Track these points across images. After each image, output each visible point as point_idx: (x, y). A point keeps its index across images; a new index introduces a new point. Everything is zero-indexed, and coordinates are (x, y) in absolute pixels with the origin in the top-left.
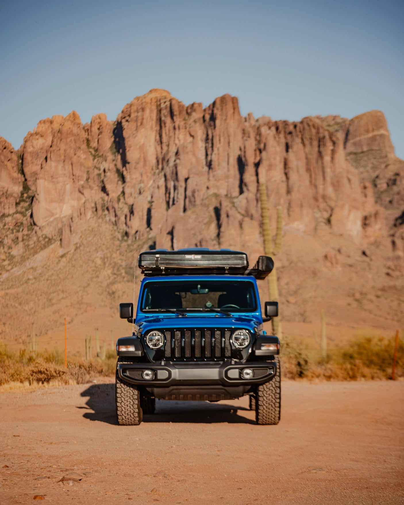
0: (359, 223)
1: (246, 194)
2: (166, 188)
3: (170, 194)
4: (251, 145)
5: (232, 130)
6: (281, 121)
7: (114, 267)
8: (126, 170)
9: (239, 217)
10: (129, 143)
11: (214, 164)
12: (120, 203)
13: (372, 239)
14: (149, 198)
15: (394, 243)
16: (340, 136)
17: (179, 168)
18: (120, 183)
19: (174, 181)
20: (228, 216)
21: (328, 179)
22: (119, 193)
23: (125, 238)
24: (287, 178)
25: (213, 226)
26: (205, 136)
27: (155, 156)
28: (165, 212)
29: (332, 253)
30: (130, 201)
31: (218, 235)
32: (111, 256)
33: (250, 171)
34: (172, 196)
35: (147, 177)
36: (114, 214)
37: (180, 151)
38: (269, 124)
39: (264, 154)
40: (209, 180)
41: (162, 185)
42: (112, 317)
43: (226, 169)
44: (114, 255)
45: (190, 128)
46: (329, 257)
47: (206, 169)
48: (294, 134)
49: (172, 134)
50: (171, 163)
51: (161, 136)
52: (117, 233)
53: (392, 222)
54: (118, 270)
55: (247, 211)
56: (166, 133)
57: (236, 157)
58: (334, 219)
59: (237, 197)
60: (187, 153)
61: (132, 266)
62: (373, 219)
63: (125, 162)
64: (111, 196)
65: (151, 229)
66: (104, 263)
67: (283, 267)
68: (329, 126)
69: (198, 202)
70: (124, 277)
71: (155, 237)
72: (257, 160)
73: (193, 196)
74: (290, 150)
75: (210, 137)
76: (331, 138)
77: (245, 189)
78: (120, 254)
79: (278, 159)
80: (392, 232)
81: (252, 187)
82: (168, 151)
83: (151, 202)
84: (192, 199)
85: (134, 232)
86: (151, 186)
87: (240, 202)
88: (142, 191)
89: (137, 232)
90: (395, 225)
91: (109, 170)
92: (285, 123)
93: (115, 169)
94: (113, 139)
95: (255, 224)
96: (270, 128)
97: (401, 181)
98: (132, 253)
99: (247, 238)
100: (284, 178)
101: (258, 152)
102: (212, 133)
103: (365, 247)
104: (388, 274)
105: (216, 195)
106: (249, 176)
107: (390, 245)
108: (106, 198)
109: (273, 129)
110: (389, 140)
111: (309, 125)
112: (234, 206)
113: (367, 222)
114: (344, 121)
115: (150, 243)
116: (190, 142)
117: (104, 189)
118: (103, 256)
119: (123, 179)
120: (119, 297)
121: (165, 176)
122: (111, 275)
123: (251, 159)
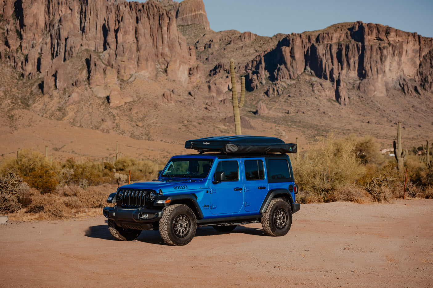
0: (186, 73)
1: (108, 50)
2: (52, 44)
3: (54, 48)
4: (112, 17)
5: (99, 7)
6: (133, 2)
7: (12, 98)
8: (23, 30)
9: (104, 66)
10: (26, 12)
11: (87, 29)
12: (18, 54)
13: (195, 84)
14: (39, 51)
15: (209, 87)
16: (173, 13)
17: (62, 31)
18: (18, 39)
19: (57, 40)
20: (95, 65)
21: (165, 42)
22: (18, 46)
23: (22, 78)
24: (137, 41)
25: (85, 72)
26: (80, 10)
27: (44, 22)
28: (51, 61)
29: (168, 93)
30: (26, 52)
31: (88, 78)
32: (11, 90)
33: (111, 34)
34: (56, 50)
35: (38, 36)
36: (13, 61)
37: (62, 18)
38: (125, 4)
39: (121, 23)
40: (82, 40)
41: (49, 42)
42: (12, 133)
43: (95, 33)
44: (13, 90)
45: (69, 4)
46: (166, 95)
47: (80, 32)
48: (142, 11)
49: (57, 7)
50: (56, 28)
51: (49, 8)
52: (15, 74)
53: (209, 73)
54: (16, 100)
55: (109, 62)
56: (52, 7)
57: (102, 25)
58: (169, 70)
59: (102, 52)
60: (67, 21)
61: (26, 98)
62: (195, 70)
63: (22, 25)
64: (11, 48)
65: (40, 72)
66: (6, 95)
67: (134, 101)
68: (165, 6)
69: (74, 54)
70: (20, 105)
71: (43, 78)
72: (116, 28)
73: (71, 50)
74: (140, 22)
75: (84, 11)
76: (167, 15)
77: (108, 47)
78: (17, 89)
79: (131, 27)
80: (208, 80)
81: (113, 46)
82: (54, 19)
83: (41, 54)
84: (70, 52)
85: (28, 74)
86: (41, 42)
87: (104, 56)
88: (34, 46)
89: (30, 74)
90: (210, 75)
91: (11, 30)
92: (136, 4)
93: (15, 30)
94: (14, 9)
95: (115, 71)
96: (125, 6)
97: (213, 46)
98: (26, 89)
99: (109, 81)
100: (135, 41)
101: (117, 23)
102: (85, 8)
103: (190, 89)
104: (206, 108)
105: (87, 50)
106: (111, 38)
107: (207, 88)
108: (8, 49)
109: (128, 7)
110: (206, 18)
111: (152, 6)
112: (100, 58)
113: (191, 72)
114: (175, 3)
115: (40, 82)
116: (70, 14)
117: (7, 44)
118: (5, 90)
119: (21, 37)
120: (16, 119)
121: (51, 36)
122: (11, 104)
123: (112, 27)
